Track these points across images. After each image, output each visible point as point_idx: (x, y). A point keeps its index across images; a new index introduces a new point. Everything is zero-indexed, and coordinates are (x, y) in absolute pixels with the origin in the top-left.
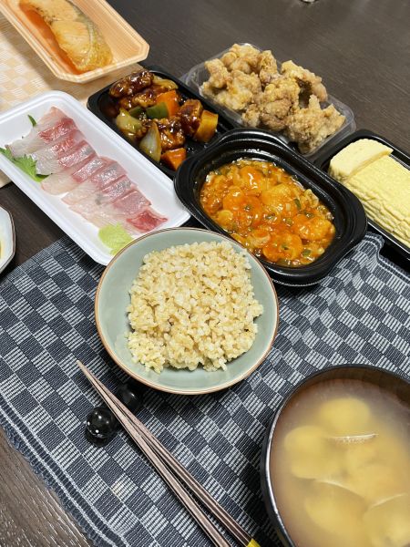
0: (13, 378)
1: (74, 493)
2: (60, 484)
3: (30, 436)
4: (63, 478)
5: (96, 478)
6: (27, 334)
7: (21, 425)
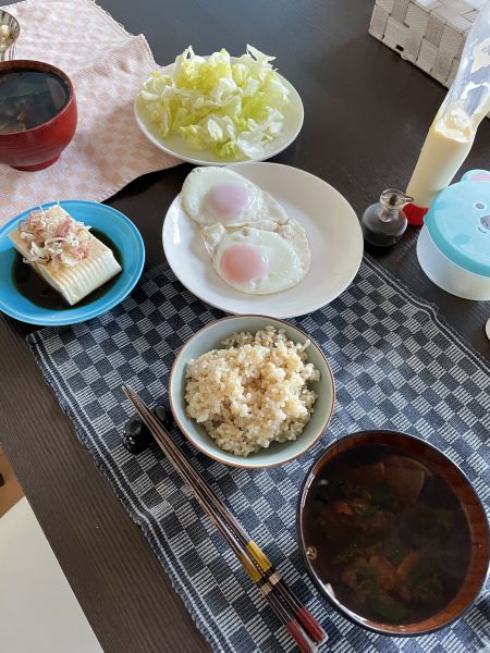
0: (87, 389)
1: (124, 484)
2: (115, 476)
3: (95, 436)
4: (118, 473)
5: (145, 476)
6: (102, 356)
7: (89, 426)
